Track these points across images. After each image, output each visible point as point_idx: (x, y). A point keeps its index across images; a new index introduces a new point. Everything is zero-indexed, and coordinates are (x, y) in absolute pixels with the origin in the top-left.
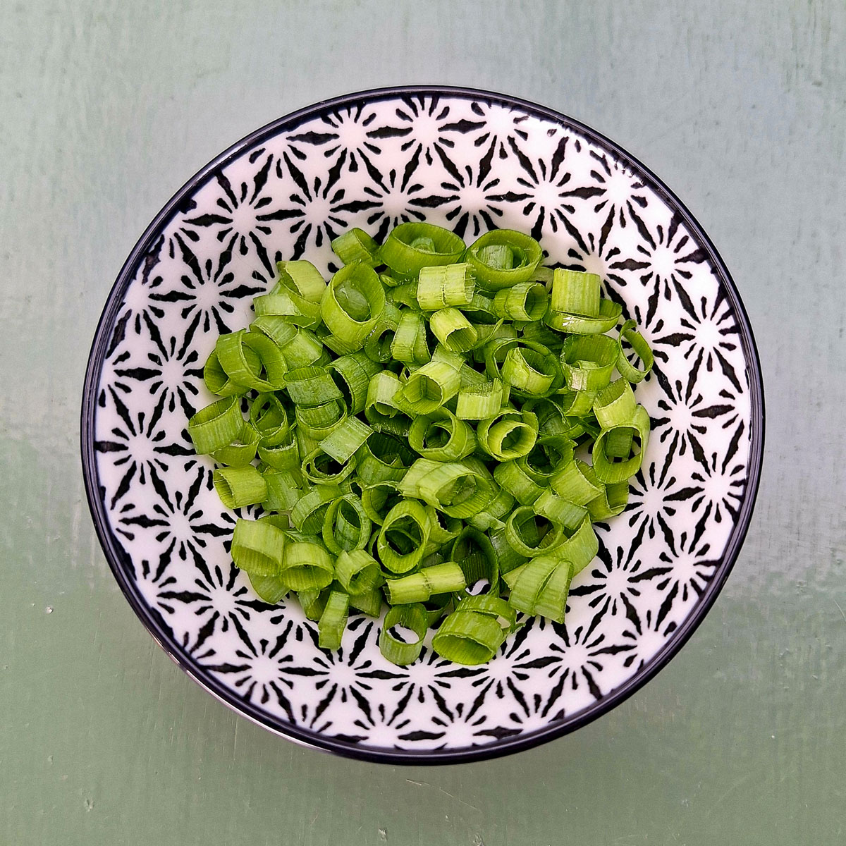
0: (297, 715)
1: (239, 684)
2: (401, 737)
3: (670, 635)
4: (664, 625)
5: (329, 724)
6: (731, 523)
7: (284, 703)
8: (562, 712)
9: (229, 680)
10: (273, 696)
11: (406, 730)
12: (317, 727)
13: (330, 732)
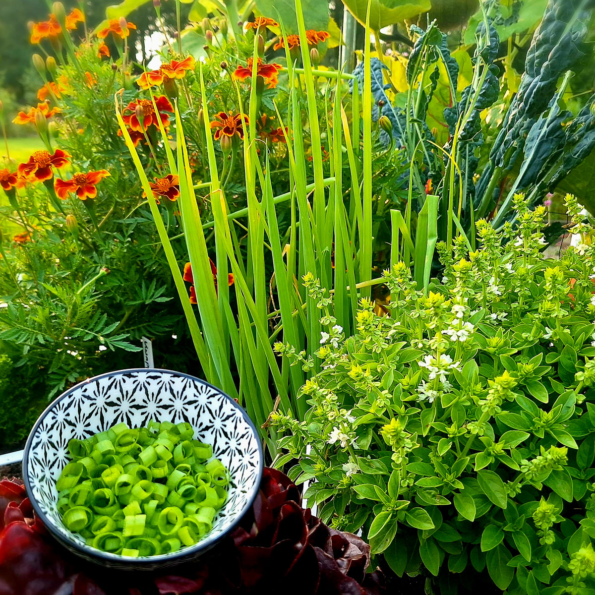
0: (192, 383)
1: (210, 391)
2: (160, 377)
3: (71, 394)
4: (72, 398)
5: (182, 381)
6: (44, 421)
7: (196, 387)
8: (109, 379)
9: (213, 392)
10: (199, 389)
11: (159, 380)
12: (186, 379)
13: (182, 378)
